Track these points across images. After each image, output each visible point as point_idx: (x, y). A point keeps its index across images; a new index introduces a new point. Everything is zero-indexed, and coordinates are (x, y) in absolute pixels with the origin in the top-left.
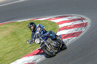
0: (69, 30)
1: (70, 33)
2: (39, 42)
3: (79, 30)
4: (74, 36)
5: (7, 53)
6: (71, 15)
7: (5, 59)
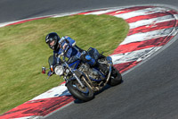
0: (148, 33)
1: (150, 38)
2: (61, 73)
3: (167, 33)
4: (158, 45)
5: (34, 75)
6: (152, 5)
7: (31, 86)
